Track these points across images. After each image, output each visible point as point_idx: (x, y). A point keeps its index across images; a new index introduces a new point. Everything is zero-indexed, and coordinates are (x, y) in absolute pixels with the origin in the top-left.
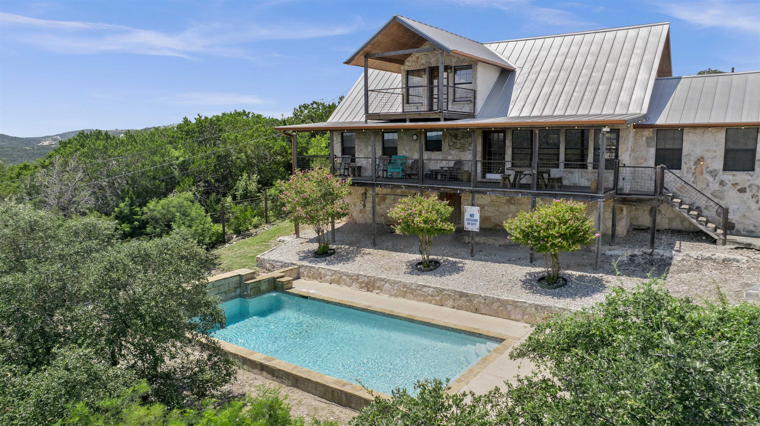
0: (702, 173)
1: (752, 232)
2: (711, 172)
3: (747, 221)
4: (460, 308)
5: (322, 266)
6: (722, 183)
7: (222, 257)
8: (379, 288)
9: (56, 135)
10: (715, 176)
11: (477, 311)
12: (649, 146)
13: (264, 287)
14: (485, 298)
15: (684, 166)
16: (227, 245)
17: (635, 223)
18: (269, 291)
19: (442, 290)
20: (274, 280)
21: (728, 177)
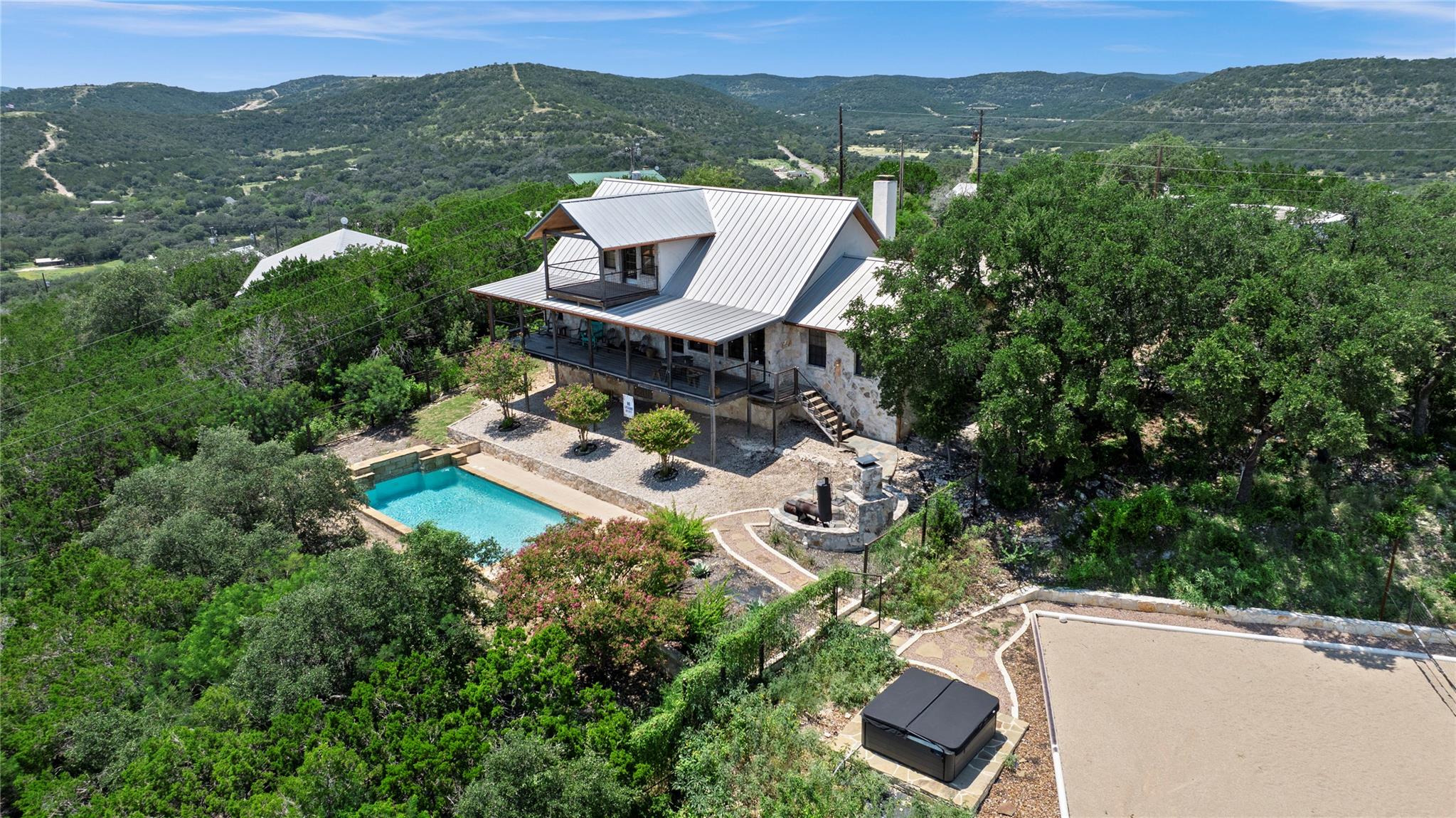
0: (839, 374)
1: (874, 434)
2: (846, 374)
3: (871, 425)
4: (588, 493)
5: (499, 442)
6: (854, 385)
7: (420, 422)
8: (536, 469)
9: (271, 88)
10: (848, 379)
11: (598, 497)
12: (802, 341)
13: (439, 463)
14: (603, 487)
15: (827, 365)
16: (431, 406)
17: (795, 414)
18: (445, 466)
19: (577, 477)
20: (449, 456)
21: (857, 380)
